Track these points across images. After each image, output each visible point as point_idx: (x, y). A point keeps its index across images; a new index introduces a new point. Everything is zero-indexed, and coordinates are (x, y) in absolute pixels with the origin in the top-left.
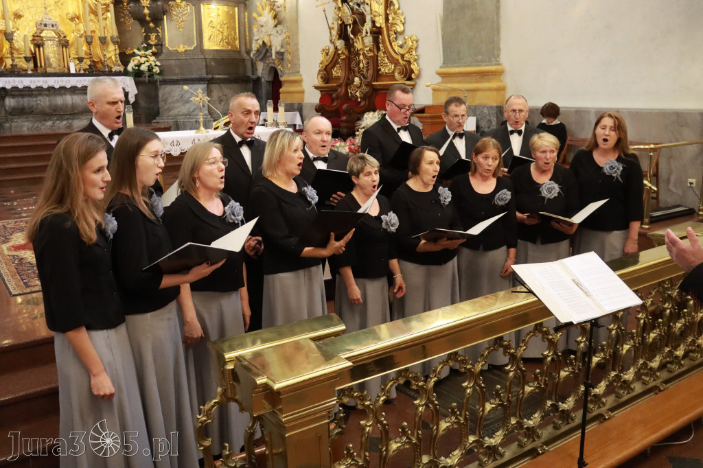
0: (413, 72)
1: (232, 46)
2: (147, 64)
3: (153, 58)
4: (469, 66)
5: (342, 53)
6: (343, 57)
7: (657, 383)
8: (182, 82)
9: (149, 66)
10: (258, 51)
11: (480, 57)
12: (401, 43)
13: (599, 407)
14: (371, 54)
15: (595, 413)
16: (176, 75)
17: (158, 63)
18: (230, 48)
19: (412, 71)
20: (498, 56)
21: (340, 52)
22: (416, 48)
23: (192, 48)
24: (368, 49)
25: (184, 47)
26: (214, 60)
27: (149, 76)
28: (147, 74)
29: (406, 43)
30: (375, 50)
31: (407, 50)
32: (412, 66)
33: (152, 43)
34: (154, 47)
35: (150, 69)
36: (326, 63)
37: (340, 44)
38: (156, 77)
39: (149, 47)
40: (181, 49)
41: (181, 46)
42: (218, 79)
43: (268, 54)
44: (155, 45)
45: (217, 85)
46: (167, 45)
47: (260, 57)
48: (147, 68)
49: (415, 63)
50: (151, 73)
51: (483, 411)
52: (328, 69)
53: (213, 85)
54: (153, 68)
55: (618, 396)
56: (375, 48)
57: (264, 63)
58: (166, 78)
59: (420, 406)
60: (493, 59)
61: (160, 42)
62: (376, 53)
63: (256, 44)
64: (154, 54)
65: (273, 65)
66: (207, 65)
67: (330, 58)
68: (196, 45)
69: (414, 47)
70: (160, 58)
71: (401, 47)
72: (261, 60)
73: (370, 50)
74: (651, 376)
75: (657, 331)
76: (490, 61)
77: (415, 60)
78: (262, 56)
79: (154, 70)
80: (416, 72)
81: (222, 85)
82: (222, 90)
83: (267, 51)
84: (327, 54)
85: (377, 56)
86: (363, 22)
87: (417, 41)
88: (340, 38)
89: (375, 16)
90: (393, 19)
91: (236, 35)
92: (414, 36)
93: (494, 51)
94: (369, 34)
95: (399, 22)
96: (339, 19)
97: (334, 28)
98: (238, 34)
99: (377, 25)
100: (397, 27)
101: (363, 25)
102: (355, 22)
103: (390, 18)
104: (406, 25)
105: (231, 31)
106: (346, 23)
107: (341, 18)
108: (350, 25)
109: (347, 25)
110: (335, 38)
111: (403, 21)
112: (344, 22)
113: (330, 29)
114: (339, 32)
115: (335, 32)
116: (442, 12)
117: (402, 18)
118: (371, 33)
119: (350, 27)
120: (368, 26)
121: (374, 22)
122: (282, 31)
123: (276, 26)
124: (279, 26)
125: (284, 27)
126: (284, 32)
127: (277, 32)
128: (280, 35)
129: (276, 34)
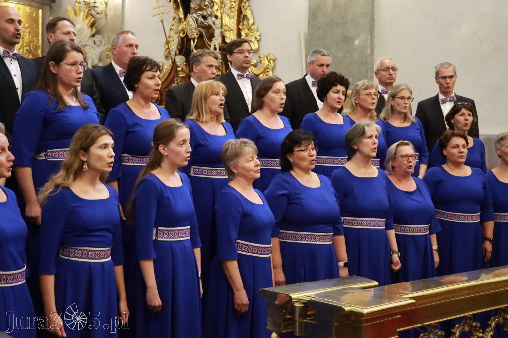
1: (33, 55)
5: (182, 70)
6: (181, 75)
12: (254, 61)
18: (31, 57)
21: (178, 69)
22: (273, 69)
29: (261, 61)
30: (224, 69)
31: (262, 70)
37: (180, 60)
56: (224, 66)
62: (224, 72)
67: (164, 76)
69: (271, 68)
71: (255, 66)
86: (211, 36)
87: (274, 61)
88: (180, 53)
89: (225, 30)
90: (247, 35)
91: (38, 40)
92: (271, 55)
93: (367, 72)
94: (218, 50)
95: (253, 39)
96: (180, 32)
97: (172, 43)
98: (40, 42)
99: (228, 41)
100: (251, 44)
101: (211, 40)
102: (201, 36)
103: (243, 34)
104: (261, 42)
105: (33, 38)
106: (190, 36)
107: (183, 31)
108: (194, 40)
109: (190, 39)
110: (173, 53)
111: (259, 38)
112: (187, 36)
113: (168, 42)
114: (179, 47)
115: (174, 46)
116: (306, 31)
117: (257, 34)
118: (220, 49)
119: (194, 42)
120: (217, 41)
121: (223, 37)
122: (101, 42)
123: (93, 36)
124: (97, 36)
125: (103, 38)
126: (104, 43)
127: (95, 43)
128: (98, 46)
129: (94, 45)
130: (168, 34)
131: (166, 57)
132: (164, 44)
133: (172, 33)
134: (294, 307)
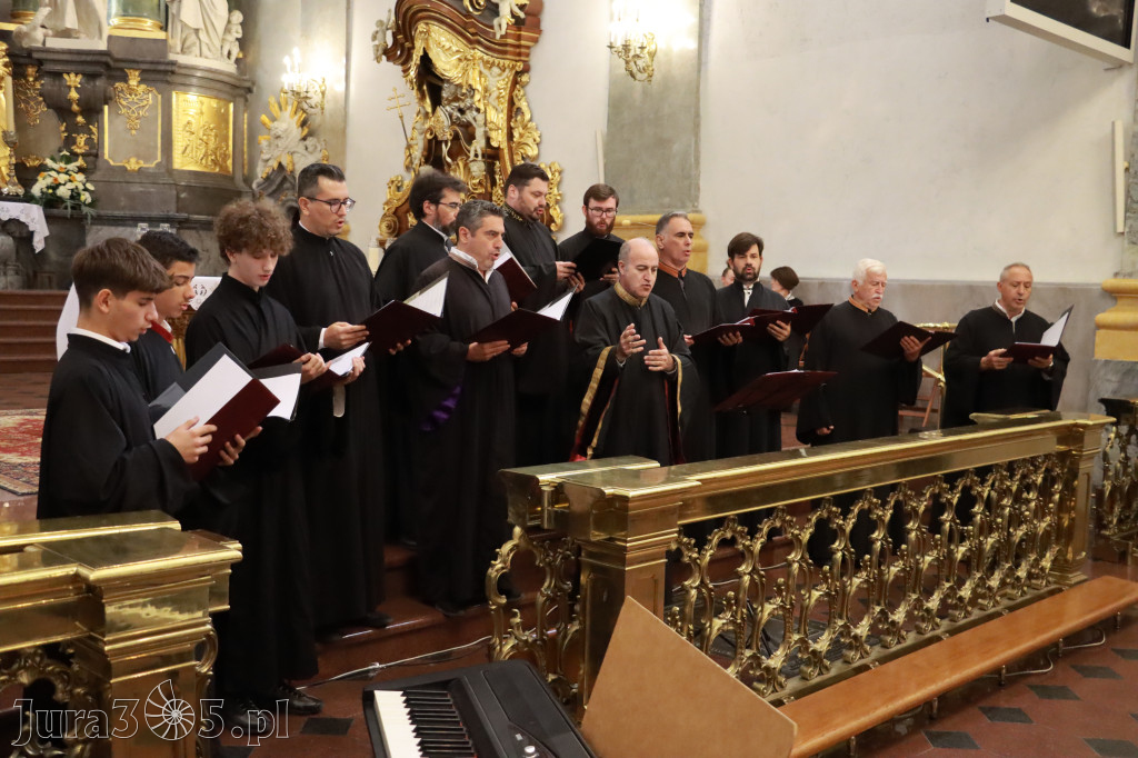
0: (553, 221)
1: (221, 167)
2: (70, 186)
3: (80, 177)
4: (649, 213)
7: (998, 608)
8: (131, 222)
9: (72, 190)
10: (267, 179)
11: (667, 200)
13: (933, 629)
14: (481, 190)
15: (928, 635)
16: (123, 208)
17: (89, 186)
18: (217, 170)
19: (551, 220)
20: (697, 198)
22: (559, 183)
23: (153, 165)
24: (476, 181)
25: (137, 163)
26: (188, 188)
27: (72, 208)
28: (69, 203)
30: (489, 185)
32: (551, 211)
33: (79, 151)
34: (80, 158)
35: (75, 195)
36: (396, 204)
38: (85, 210)
39: (73, 157)
40: (133, 165)
41: (133, 160)
42: (197, 222)
43: (287, 185)
44: (83, 155)
45: (193, 232)
46: (106, 157)
47: (270, 190)
48: (69, 193)
49: (557, 207)
50: (77, 202)
51: (809, 597)
52: (400, 213)
53: (188, 232)
54: (79, 194)
55: (953, 620)
56: (488, 181)
57: (277, 200)
58: (102, 212)
59: (745, 574)
60: (689, 204)
61: (94, 151)
62: (489, 189)
63: (265, 166)
64: (81, 170)
65: (294, 204)
66: (178, 197)
68: (159, 160)
70: (93, 177)
72: (270, 195)
73: (480, 183)
74: (990, 598)
75: (995, 535)
76: (683, 206)
77: (557, 202)
78: (274, 187)
79: (83, 198)
80: (558, 221)
81: (201, 232)
82: (202, 242)
83: (285, 179)
84: (398, 188)
85: (491, 194)
86: (471, 138)
87: (560, 173)
88: (427, 162)
89: (491, 130)
90: (521, 136)
91: (227, 148)
92: (556, 165)
93: (690, 190)
94: (480, 158)
95: (530, 141)
96: (426, 132)
97: (416, 147)
98: (231, 148)
99: (494, 144)
100: (528, 148)
101: (470, 143)
102: (456, 137)
103: (516, 134)
104: (542, 146)
105: (221, 142)
106: (440, 138)
107: (431, 130)
108: (446, 142)
109: (441, 142)
110: (417, 162)
111: (538, 140)
112: (436, 137)
113: (409, 147)
114: (425, 153)
115: (418, 153)
116: (606, 129)
117: (536, 135)
118: (483, 156)
119: (446, 145)
120: (478, 145)
121: (488, 139)
122: (316, 148)
123: (304, 139)
124: (310, 139)
125: (319, 141)
126: (319, 149)
127: (306, 148)
128: (311, 153)
129: (304, 152)
130: (409, 136)
131: (408, 168)
132: (403, 150)
133: (416, 134)
134: (542, 492)
